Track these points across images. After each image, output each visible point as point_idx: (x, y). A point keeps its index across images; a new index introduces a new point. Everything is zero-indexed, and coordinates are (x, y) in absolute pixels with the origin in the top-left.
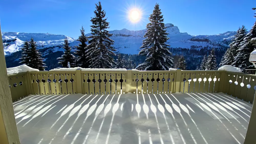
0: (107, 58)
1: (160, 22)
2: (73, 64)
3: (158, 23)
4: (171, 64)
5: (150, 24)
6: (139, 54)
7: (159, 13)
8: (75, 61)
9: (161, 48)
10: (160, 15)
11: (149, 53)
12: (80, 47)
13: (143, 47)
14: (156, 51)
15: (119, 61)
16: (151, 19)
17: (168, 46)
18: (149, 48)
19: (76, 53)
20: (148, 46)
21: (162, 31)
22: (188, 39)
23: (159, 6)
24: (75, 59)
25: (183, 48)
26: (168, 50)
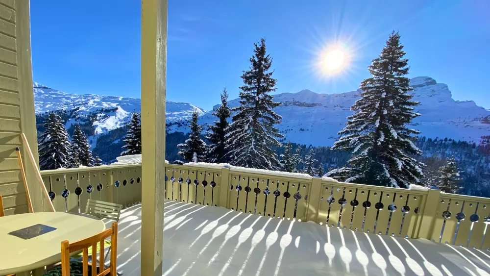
0: (262, 151)
1: (398, 75)
2: (202, 156)
3: (392, 77)
4: (416, 178)
5: (371, 80)
7: (398, 54)
8: (206, 152)
9: (393, 138)
10: (401, 60)
11: (361, 145)
12: (216, 126)
13: (347, 132)
14: (379, 143)
15: (287, 158)
16: (374, 68)
17: (414, 132)
18: (362, 135)
19: (209, 138)
20: (359, 129)
21: (402, 96)
22: (476, 119)
23: (399, 37)
24: (206, 149)
25: (457, 141)
26: (411, 143)
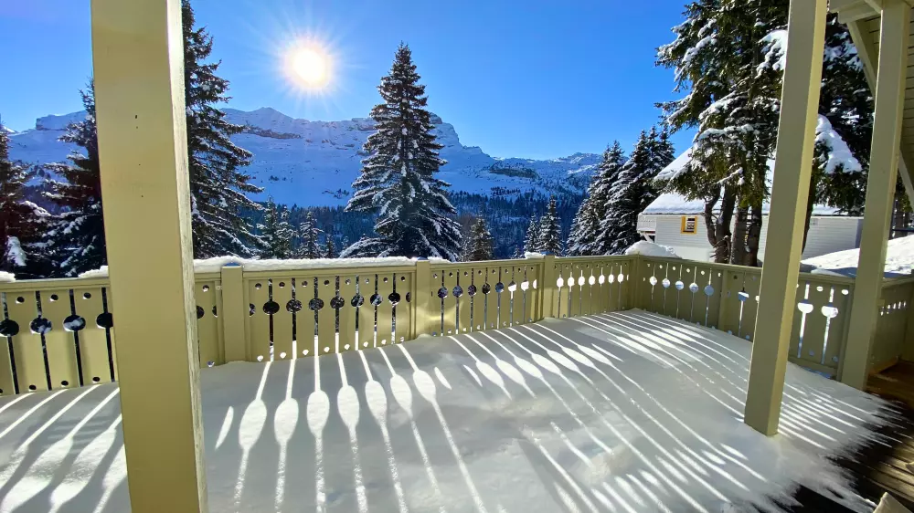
0: (218, 220)
1: (416, 105)
2: (40, 245)
3: (410, 107)
4: (456, 242)
5: (385, 108)
6: (350, 205)
7: (411, 76)
8: (52, 233)
9: (425, 192)
10: (417, 84)
11: (388, 203)
12: (77, 168)
13: (365, 184)
14: (411, 200)
17: (444, 184)
18: (388, 187)
19: (58, 196)
20: (382, 180)
21: (425, 136)
22: (484, 169)
24: (49, 225)
25: (471, 193)
26: (443, 197)
